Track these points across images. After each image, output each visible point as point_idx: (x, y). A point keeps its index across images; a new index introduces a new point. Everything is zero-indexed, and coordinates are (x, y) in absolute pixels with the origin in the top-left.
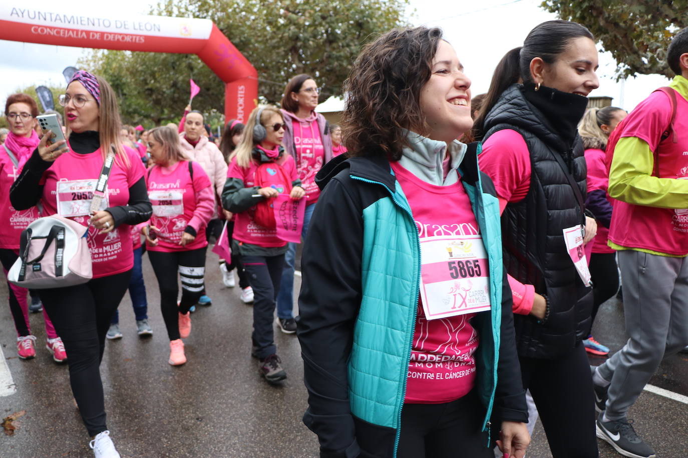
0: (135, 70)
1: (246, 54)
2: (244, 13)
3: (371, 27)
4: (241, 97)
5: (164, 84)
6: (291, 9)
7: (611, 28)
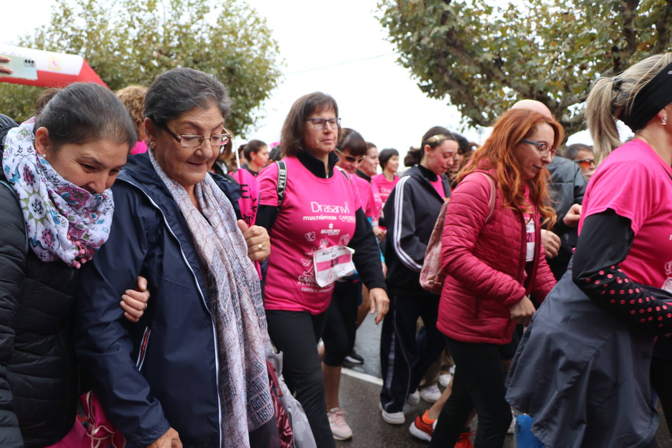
0: (2, 102)
2: (117, 53)
3: (242, 73)
6: (164, 52)
7: (455, 84)
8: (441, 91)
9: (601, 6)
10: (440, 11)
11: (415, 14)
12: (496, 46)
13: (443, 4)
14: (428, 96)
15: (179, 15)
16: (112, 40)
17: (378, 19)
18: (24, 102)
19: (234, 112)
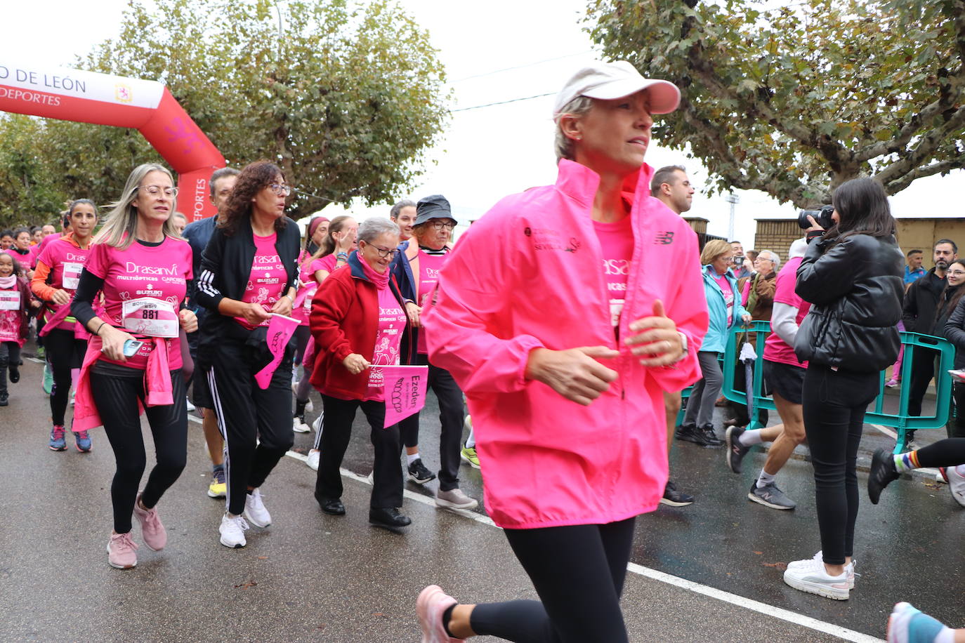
0: (50, 149)
1: (212, 134)
2: (212, 79)
3: (390, 109)
4: (200, 195)
5: (92, 170)
6: (277, 77)
7: (699, 125)
8: (679, 137)
9: (923, 9)
10: (680, 19)
11: (643, 22)
12: (761, 70)
13: (685, 8)
14: (659, 144)
15: (302, 24)
16: (207, 61)
17: (589, 31)
18: (80, 148)
19: (378, 165)
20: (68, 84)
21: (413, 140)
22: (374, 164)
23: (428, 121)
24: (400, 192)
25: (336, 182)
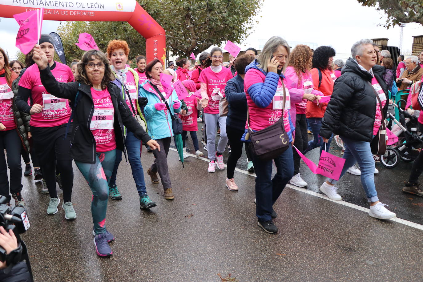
1: (158, 20)
4: (156, 47)
18: (104, 32)
19: (231, 26)
20: (97, 6)
21: (246, 14)
22: (230, 26)
23: (253, 3)
24: (243, 37)
25: (213, 36)
